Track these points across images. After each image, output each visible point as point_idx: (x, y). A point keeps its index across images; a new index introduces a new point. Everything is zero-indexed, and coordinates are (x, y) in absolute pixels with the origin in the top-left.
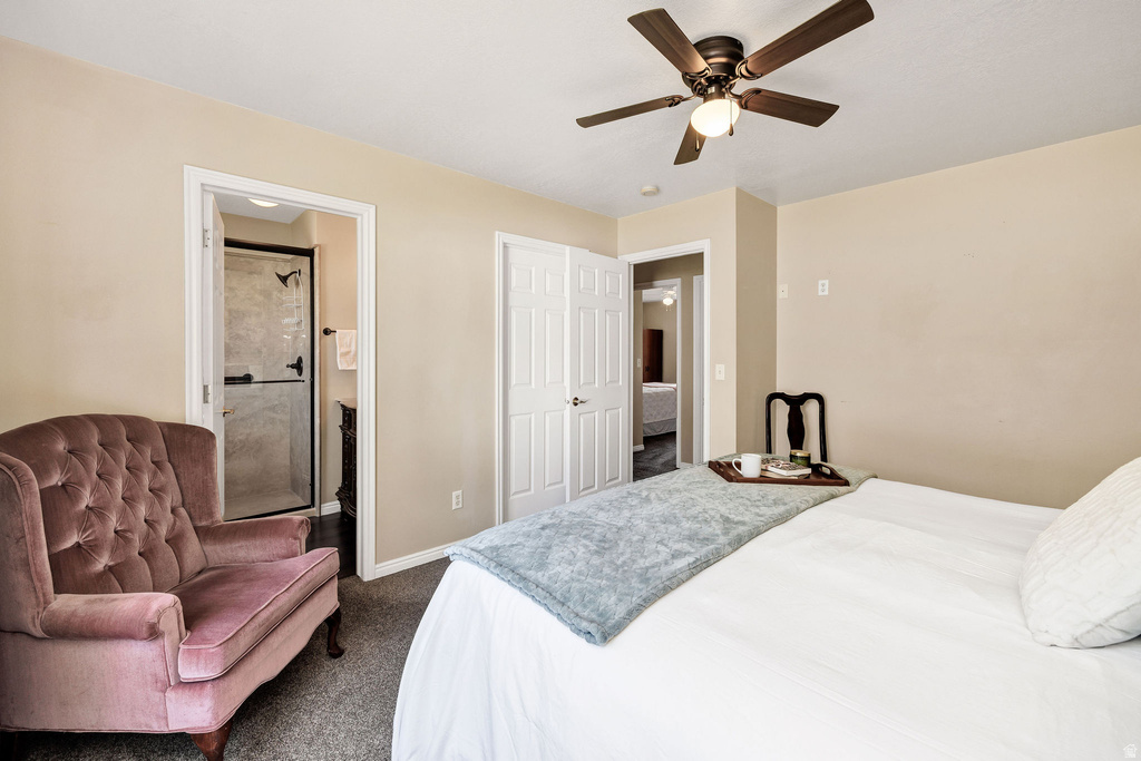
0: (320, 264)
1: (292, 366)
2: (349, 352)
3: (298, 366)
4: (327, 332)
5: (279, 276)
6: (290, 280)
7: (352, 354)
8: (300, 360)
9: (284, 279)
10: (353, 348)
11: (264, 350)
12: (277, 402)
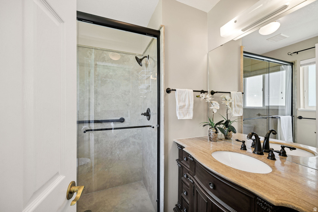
0: (164, 40)
1: (145, 114)
2: (184, 106)
3: (147, 114)
4: (168, 91)
5: (136, 58)
6: (143, 62)
7: (186, 107)
8: (148, 111)
9: (139, 61)
10: (187, 103)
11: (130, 104)
12: (136, 133)
